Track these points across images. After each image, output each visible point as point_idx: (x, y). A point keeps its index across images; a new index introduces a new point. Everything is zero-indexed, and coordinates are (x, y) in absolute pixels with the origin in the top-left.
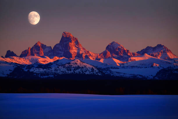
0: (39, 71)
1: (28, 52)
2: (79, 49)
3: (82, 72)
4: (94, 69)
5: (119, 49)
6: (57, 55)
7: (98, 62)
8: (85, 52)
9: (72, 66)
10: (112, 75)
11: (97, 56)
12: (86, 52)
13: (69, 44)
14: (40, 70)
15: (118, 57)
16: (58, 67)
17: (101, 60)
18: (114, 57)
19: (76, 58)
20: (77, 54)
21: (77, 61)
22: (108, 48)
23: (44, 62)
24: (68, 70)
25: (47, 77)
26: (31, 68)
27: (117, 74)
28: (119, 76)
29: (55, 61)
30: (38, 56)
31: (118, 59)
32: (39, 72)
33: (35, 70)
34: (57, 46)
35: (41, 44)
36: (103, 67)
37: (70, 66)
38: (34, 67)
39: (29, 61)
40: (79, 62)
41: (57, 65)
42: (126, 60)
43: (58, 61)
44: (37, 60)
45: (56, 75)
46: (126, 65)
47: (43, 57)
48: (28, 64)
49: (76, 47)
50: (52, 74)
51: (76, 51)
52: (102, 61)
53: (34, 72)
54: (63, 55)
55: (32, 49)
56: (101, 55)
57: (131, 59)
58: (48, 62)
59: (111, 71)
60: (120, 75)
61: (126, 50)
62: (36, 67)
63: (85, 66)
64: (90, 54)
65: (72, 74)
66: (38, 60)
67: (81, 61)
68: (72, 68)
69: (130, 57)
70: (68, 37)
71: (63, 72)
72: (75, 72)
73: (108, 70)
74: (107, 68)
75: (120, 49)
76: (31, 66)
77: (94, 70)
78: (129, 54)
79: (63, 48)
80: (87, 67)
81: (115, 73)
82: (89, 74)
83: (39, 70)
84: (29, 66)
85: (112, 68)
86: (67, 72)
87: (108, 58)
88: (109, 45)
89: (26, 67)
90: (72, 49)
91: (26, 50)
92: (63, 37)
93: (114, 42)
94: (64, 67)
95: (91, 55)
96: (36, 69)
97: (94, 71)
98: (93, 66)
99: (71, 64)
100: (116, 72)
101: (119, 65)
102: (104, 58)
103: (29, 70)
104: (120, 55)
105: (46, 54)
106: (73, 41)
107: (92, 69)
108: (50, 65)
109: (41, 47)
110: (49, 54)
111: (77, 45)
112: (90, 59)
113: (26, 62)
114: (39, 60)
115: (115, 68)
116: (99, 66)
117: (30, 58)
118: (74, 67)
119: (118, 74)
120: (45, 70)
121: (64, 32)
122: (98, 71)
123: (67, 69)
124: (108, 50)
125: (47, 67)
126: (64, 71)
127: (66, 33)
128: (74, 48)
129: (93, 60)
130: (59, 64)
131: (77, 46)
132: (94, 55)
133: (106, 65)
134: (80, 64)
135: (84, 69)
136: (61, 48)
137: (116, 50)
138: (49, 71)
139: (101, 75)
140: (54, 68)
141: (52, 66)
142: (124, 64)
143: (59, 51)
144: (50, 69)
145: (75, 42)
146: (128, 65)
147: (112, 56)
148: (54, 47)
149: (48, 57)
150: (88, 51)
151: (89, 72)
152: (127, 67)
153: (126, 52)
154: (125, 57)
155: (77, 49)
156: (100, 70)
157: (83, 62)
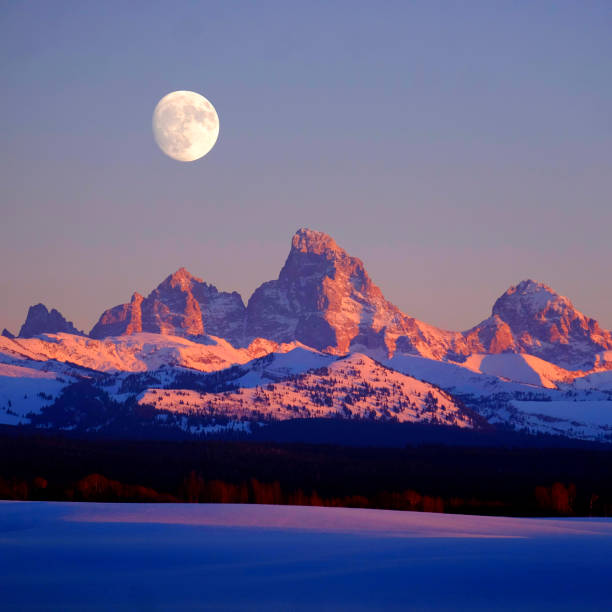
0: (182, 403)
1: (129, 313)
2: (368, 308)
3: (384, 410)
4: (436, 401)
5: (551, 313)
6: (268, 332)
7: (458, 368)
8: (397, 321)
9: (335, 382)
10: (519, 427)
11: (453, 342)
12: (403, 322)
13: (322, 288)
14: (185, 399)
15: (546, 350)
16: (271, 388)
17: (469, 359)
18: (529, 351)
19: (354, 347)
20: (361, 330)
21: (362, 363)
22: (500, 306)
23: (207, 361)
24: (317, 400)
25: (217, 428)
26: (146, 388)
27: (541, 422)
28: (553, 433)
29: (258, 360)
30: (177, 334)
31: (548, 356)
32: (180, 409)
34: (267, 293)
35: (193, 280)
36: (479, 392)
37: (325, 382)
38: (159, 382)
39: (136, 356)
40: (367, 369)
41: (265, 375)
42: (584, 361)
43: (270, 357)
44: (174, 355)
45: (261, 424)
46: (583, 386)
47: (198, 339)
48: (130, 370)
49: (356, 298)
50: (244, 419)
51: (356, 318)
52: (474, 364)
53: (158, 407)
54: (296, 333)
55: (147, 303)
56: (470, 338)
57: (606, 358)
58: (224, 361)
59: (516, 410)
60: (555, 429)
61: (581, 317)
62: (164, 383)
63: (397, 387)
64: (421, 334)
65: (334, 421)
66: (178, 353)
67: (377, 363)
68: (335, 393)
69: (600, 349)
70: (318, 251)
71: (296, 409)
73: (500, 406)
74: (497, 397)
75: (557, 313)
76: (143, 379)
77: (439, 405)
78: (596, 338)
79: (296, 303)
80: (405, 390)
81: (534, 420)
82: (413, 420)
83: (181, 398)
84: (133, 377)
85: (518, 395)
86: (312, 408)
87: (504, 352)
88: (505, 295)
89: (119, 384)
90: (337, 309)
91: (120, 307)
92: (294, 254)
93: (529, 282)
94: (298, 388)
95: (426, 336)
96: (168, 395)
97: (436, 408)
98: (434, 386)
99: (332, 376)
100: (540, 417)
101: (551, 386)
102: (483, 353)
103: (134, 397)
104: (559, 339)
105: (216, 328)
106: (342, 274)
107: (426, 401)
108: (236, 378)
109: (191, 296)
110: (227, 326)
111: (359, 291)
112: (418, 353)
113: (120, 362)
114: (184, 353)
115: (531, 397)
116: (462, 388)
117: (137, 342)
118: (344, 389)
119: (546, 424)
120: (209, 397)
121: (299, 232)
122: (456, 409)
123: (313, 397)
124: (502, 318)
125: (221, 386)
126: (297, 404)
127: (308, 233)
128: (346, 302)
129: (432, 357)
130: (278, 375)
131: (360, 295)
132: (437, 337)
133: (494, 382)
134: (374, 376)
135: (392, 401)
136: (287, 302)
137: (540, 316)
138: (226, 401)
139: (471, 427)
140: (254, 392)
141: (241, 380)
142: (574, 380)
143: (278, 316)
144: (234, 395)
145: (352, 275)
146: (593, 385)
147: (521, 342)
148: (253, 295)
149: (222, 341)
150: (413, 319)
151: (415, 414)
152: (588, 393)
153: (582, 330)
154: (578, 350)
155: (360, 306)
156: (467, 406)
157: (385, 367)
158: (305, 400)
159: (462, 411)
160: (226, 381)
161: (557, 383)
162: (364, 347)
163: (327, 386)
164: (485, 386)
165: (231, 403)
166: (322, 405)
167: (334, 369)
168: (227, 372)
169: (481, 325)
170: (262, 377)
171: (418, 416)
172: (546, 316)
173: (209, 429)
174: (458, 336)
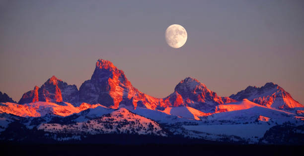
0: (54, 129)
1: (33, 94)
2: (126, 90)
3: (133, 130)
4: (153, 126)
5: (198, 90)
6: (88, 100)
7: (161, 113)
8: (138, 95)
9: (114, 119)
10: (186, 136)
11: (159, 102)
12: (140, 95)
13: (108, 82)
14: (56, 127)
15: (196, 105)
16: (89, 122)
17: (166, 109)
18: (189, 105)
19: (121, 105)
20: (123, 98)
21: (124, 112)
22: (178, 88)
23: (64, 112)
24: (106, 127)
25: (68, 139)
26: (40, 124)
27: (194, 134)
28: (199, 138)
29: (83, 111)
30: (52, 102)
31: (196, 107)
32: (54, 132)
33: (46, 127)
34: (87, 85)
35: (58, 80)
36: (170, 122)
37: (110, 119)
38: (45, 121)
39: (37, 111)
40: (126, 114)
41: (87, 117)
42: (211, 109)
43: (88, 110)
44: (51, 110)
45: (85, 137)
46: (210, 119)
47: (60, 103)
48: (34, 116)
49: (121, 86)
50: (78, 135)
51: (121, 94)
52: (167, 111)
53: (45, 131)
54: (98, 100)
55: (40, 90)
56: (166, 101)
57: (220, 108)
58: (70, 112)
59: (184, 129)
60: (200, 137)
61: (210, 92)
62: (47, 121)
63: (138, 121)
64: (147, 100)
65: (113, 134)
66: (53, 109)
67: (130, 112)
68: (114, 124)
69: (217, 104)
70: (106, 68)
71: (98, 130)
72: (119, 131)
73: (178, 128)
74: (177, 124)
75: (200, 90)
76: (39, 120)
77: (154, 128)
78: (216, 100)
79: (98, 88)
80: (141, 122)
81: (191, 133)
82: (144, 134)
83: (54, 127)
84: (35, 119)
85: (185, 123)
86: (105, 130)
87: (179, 106)
88: (180, 84)
89: (30, 122)
90: (114, 90)
91: (30, 92)
92: (97, 69)
93: (189, 78)
94: (99, 122)
95: (149, 100)
96: (49, 126)
97: (153, 129)
98: (152, 120)
99: (112, 117)
100: (194, 131)
101: (198, 119)
102: (171, 107)
103: (36, 127)
104: (201, 101)
105: (67, 99)
106: (116, 77)
107: (149, 126)
108: (75, 118)
109: (57, 86)
110: (72, 99)
111: (122, 83)
112: (146, 107)
113: (30, 113)
114: (55, 109)
115: (191, 124)
116: (163, 121)
117: (37, 105)
118: (117, 122)
119: (196, 134)
120: (65, 126)
121: (99, 61)
122: (161, 129)
123: (105, 125)
124: (179, 93)
125: (69, 122)
126: (99, 128)
127: (102, 61)
128: (117, 88)
129: (151, 108)
130: (91, 117)
131: (123, 85)
132: (153, 101)
133: (176, 118)
134: (129, 117)
135: (136, 126)
136: (94, 88)
137: (193, 91)
138: (72, 128)
139: (167, 136)
140: (82, 124)
141: (77, 119)
142: (207, 117)
143: (91, 94)
144: (74, 125)
145: (119, 77)
146: (215, 118)
147: (186, 102)
148: (81, 86)
149: (69, 104)
150: (143, 94)
151: (145, 131)
152: (213, 122)
153: (210, 96)
154: (208, 105)
155: (123, 89)
156: (165, 128)
157: (133, 113)
158: (102, 127)
159: (163, 130)
160: (71, 120)
161: (200, 118)
162: (124, 105)
163: (110, 121)
164: (172, 119)
165: (73, 128)
166: (109, 128)
167: (113, 114)
168: (71, 116)
169: (170, 96)
170: (85, 118)
171: (146, 132)
172: (196, 91)
173: (65, 139)
174: (162, 100)
